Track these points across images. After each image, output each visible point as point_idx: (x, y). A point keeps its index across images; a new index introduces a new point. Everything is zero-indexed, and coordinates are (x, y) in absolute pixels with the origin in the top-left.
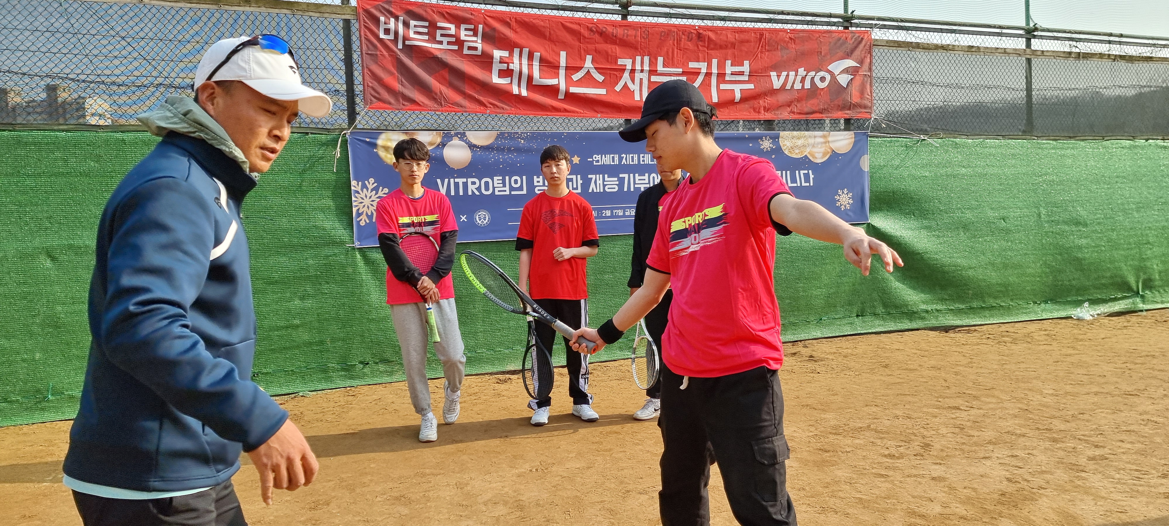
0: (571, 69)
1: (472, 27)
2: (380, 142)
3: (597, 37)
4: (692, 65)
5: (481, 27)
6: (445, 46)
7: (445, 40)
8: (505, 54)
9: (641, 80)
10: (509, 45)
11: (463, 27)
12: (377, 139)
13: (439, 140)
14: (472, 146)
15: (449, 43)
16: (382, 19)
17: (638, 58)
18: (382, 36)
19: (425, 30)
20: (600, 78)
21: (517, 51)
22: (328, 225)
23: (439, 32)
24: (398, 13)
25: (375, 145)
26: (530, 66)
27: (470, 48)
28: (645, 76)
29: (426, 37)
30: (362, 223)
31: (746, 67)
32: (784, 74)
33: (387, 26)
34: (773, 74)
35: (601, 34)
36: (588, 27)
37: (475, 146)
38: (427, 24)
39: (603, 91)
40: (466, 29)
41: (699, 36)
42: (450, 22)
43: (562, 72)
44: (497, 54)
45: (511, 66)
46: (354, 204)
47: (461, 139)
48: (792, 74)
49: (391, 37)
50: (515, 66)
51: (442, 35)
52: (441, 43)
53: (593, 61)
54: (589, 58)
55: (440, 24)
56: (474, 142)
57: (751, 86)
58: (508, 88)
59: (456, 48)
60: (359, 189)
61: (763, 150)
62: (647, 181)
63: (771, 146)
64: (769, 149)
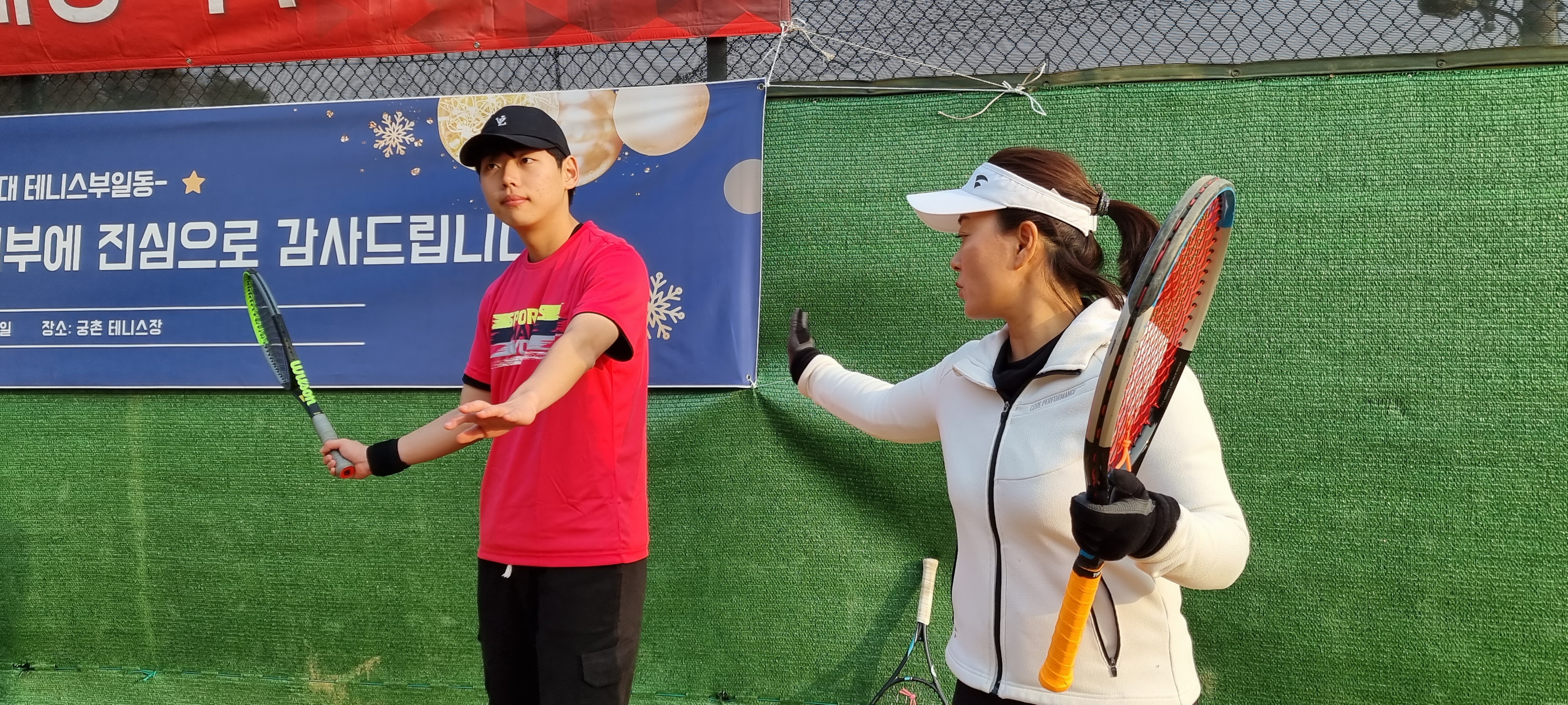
61: (380, 152)
62: (35, 247)
63: (409, 139)
64: (401, 150)
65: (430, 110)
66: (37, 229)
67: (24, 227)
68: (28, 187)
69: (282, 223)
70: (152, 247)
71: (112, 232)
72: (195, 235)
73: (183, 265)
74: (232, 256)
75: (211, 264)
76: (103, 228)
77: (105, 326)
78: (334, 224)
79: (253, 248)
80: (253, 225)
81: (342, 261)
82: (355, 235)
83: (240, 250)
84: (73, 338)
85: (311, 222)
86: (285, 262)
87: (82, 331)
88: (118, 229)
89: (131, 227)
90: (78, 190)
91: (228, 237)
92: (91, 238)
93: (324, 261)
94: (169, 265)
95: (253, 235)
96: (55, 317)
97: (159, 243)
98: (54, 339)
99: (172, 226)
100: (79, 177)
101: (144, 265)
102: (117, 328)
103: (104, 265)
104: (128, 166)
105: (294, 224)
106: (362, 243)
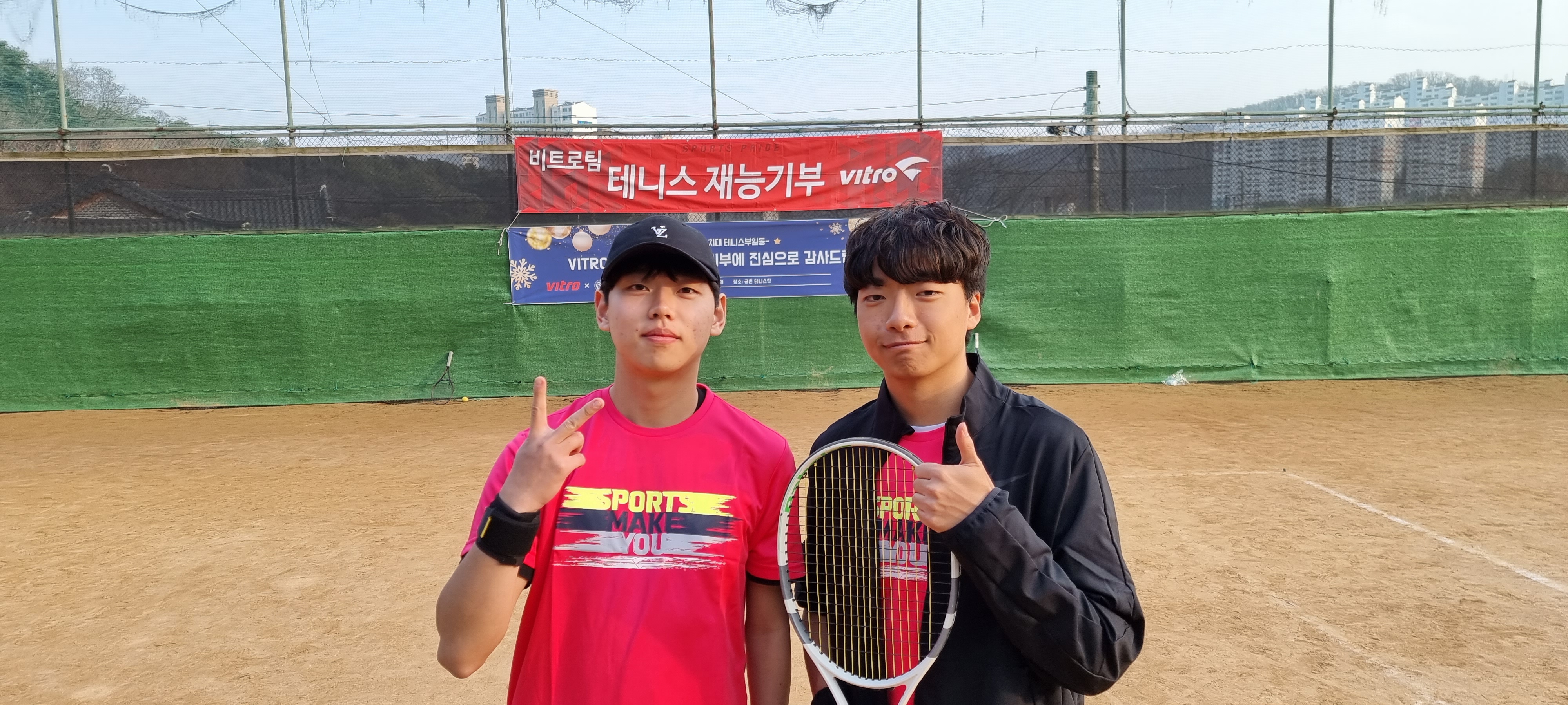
0: (668, 178)
1: (594, 152)
2: (529, 234)
3: (689, 152)
4: (770, 169)
5: (600, 152)
6: (575, 167)
7: (575, 163)
8: (618, 169)
9: (726, 182)
10: (621, 163)
11: (587, 153)
12: (527, 232)
13: (569, 232)
14: (592, 235)
15: (578, 165)
16: (531, 152)
17: (724, 167)
18: (532, 163)
19: (561, 157)
20: (692, 182)
21: (626, 167)
22: (495, 289)
23: (570, 158)
24: (542, 147)
25: (526, 237)
26: (637, 177)
27: (592, 167)
28: (729, 180)
29: (562, 162)
30: (517, 289)
31: (818, 168)
32: (853, 172)
33: (535, 156)
34: (843, 173)
35: (693, 150)
36: (681, 146)
37: (595, 235)
38: (562, 153)
39: (694, 193)
40: (590, 154)
41: (776, 146)
42: (578, 150)
43: (662, 180)
44: (612, 170)
45: (622, 178)
46: (512, 276)
47: (585, 231)
48: (860, 172)
49: (538, 163)
50: (625, 178)
51: (572, 160)
52: (572, 165)
53: (686, 171)
54: (683, 168)
55: (570, 153)
56: (594, 233)
57: (822, 183)
58: (619, 194)
59: (582, 167)
60: (515, 266)
61: (832, 233)
62: (730, 259)
63: (841, 230)
64: (838, 233)
65: (847, 222)
66: (729, 254)
67: (725, 253)
68: (725, 242)
69: (805, 252)
70: (766, 259)
71: (753, 255)
72: (779, 256)
73: (776, 264)
74: (791, 261)
75: (785, 264)
76: (750, 254)
77: (753, 281)
78: (821, 253)
79: (797, 259)
80: (797, 253)
81: (823, 262)
82: (827, 256)
83: (793, 260)
84: (744, 284)
85: (814, 252)
86: (807, 263)
87: (746, 282)
88: (756, 254)
89: (759, 254)
90: (741, 243)
91: (789, 256)
92: (747, 257)
93: (818, 262)
94: (772, 264)
95: (797, 256)
96: (738, 279)
97: (768, 258)
98: (737, 285)
99: (772, 253)
100: (741, 240)
101: (764, 264)
102: (757, 281)
103: (752, 264)
104: (757, 236)
105: (809, 253)
106: (829, 258)
